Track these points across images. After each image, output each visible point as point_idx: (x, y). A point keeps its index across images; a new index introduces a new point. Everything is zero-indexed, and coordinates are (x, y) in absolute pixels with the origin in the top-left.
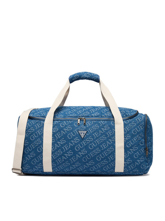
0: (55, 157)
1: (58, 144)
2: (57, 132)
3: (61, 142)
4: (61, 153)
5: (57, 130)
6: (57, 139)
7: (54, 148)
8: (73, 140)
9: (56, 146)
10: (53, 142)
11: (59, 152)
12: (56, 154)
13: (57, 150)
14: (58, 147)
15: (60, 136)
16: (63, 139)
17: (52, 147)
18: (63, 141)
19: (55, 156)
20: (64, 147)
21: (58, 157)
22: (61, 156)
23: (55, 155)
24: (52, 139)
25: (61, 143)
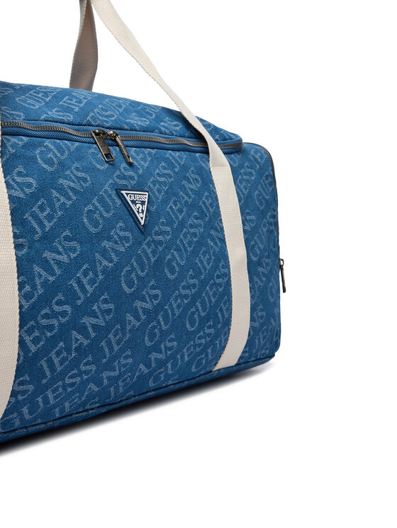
0: (36, 341)
1: (45, 265)
2: (34, 197)
3: (59, 253)
4: (64, 314)
5: (29, 186)
6: (37, 237)
7: (28, 288)
8: (109, 238)
9: (40, 276)
10: (20, 253)
11: (56, 308)
12: (44, 322)
13: (45, 300)
14: (52, 279)
15: (50, 218)
16: (67, 233)
17: (21, 286)
18: (67, 244)
19: (37, 333)
20: (79, 282)
21: (52, 342)
22: (64, 333)
23: (38, 326)
24: (15, 236)
25: (58, 257)
